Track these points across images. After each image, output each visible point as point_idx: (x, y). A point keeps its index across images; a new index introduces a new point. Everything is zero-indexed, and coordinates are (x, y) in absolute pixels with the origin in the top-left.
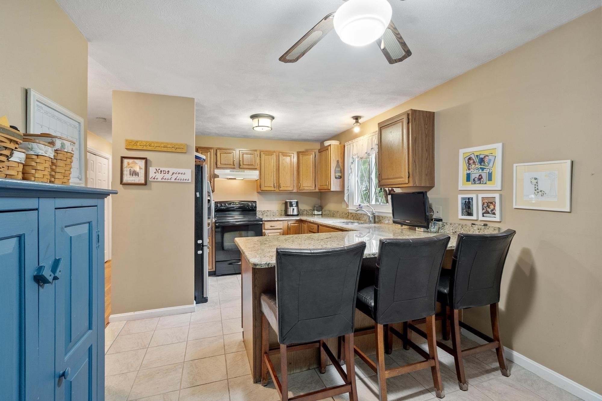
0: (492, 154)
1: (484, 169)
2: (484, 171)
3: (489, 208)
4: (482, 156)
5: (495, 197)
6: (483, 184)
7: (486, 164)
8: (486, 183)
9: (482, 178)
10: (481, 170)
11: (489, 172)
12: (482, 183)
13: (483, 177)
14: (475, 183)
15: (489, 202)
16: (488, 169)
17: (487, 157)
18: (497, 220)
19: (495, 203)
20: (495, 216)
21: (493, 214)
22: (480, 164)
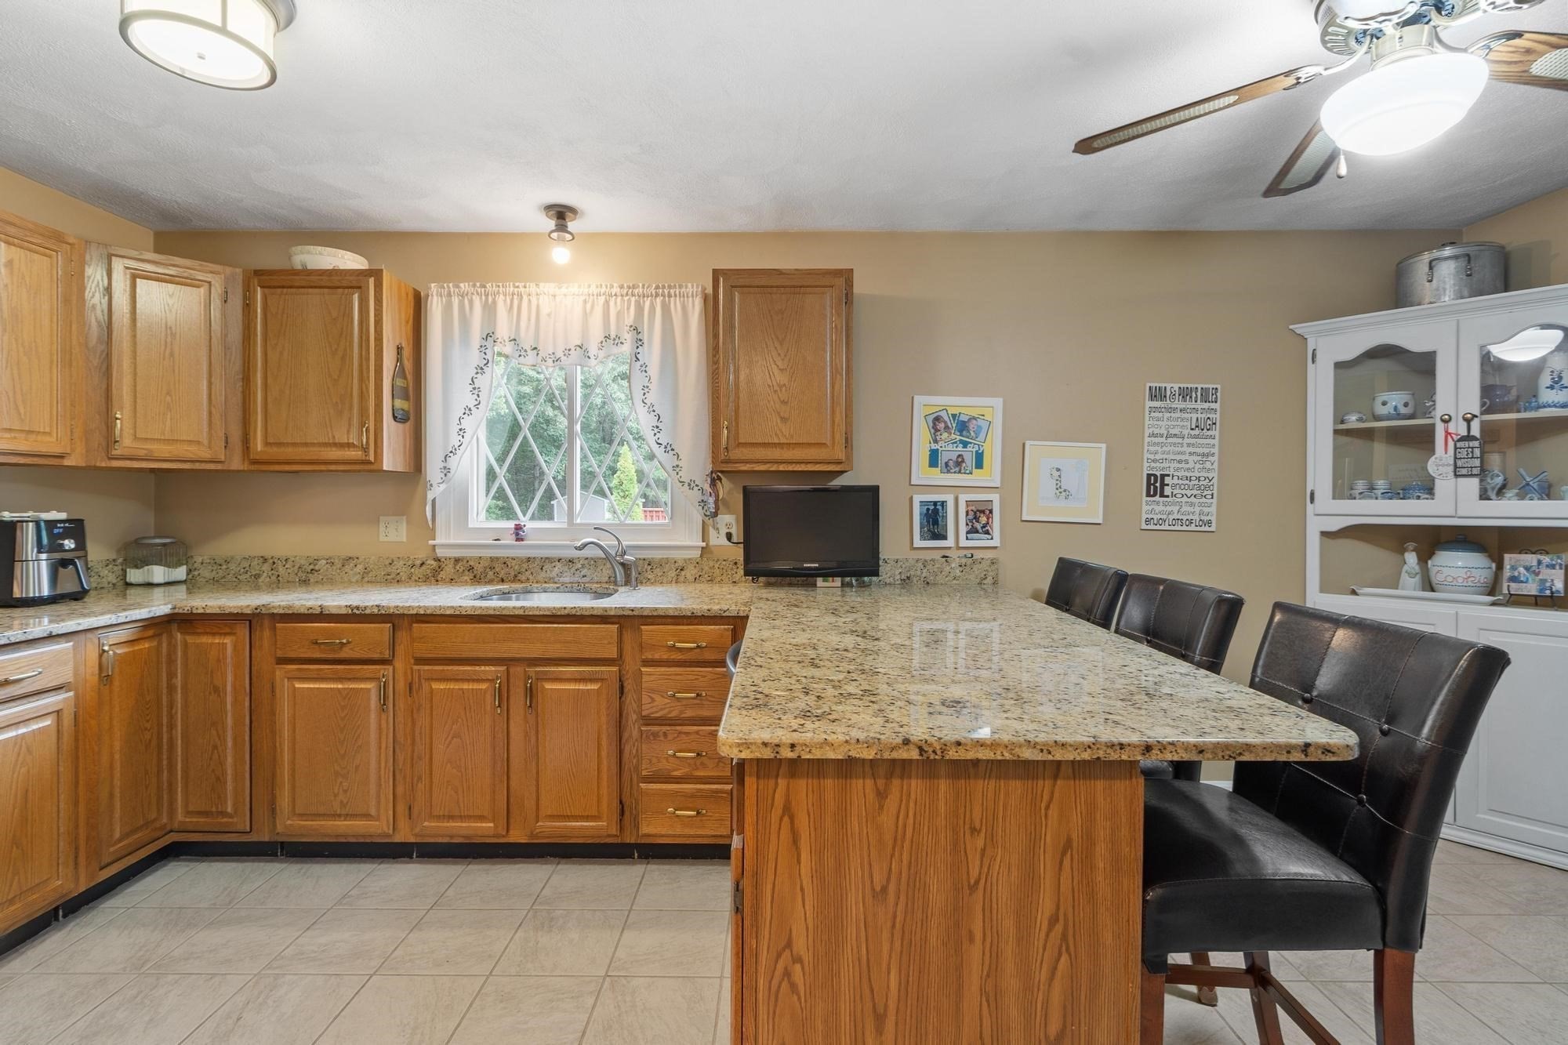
0: (983, 415)
3: (979, 522)
4: (964, 418)
6: (965, 473)
7: (972, 434)
8: (971, 473)
9: (963, 461)
12: (962, 471)
13: (965, 460)
14: (948, 470)
15: (978, 511)
17: (974, 422)
18: (996, 542)
19: (991, 511)
20: (990, 537)
21: (987, 533)
22: (959, 434)
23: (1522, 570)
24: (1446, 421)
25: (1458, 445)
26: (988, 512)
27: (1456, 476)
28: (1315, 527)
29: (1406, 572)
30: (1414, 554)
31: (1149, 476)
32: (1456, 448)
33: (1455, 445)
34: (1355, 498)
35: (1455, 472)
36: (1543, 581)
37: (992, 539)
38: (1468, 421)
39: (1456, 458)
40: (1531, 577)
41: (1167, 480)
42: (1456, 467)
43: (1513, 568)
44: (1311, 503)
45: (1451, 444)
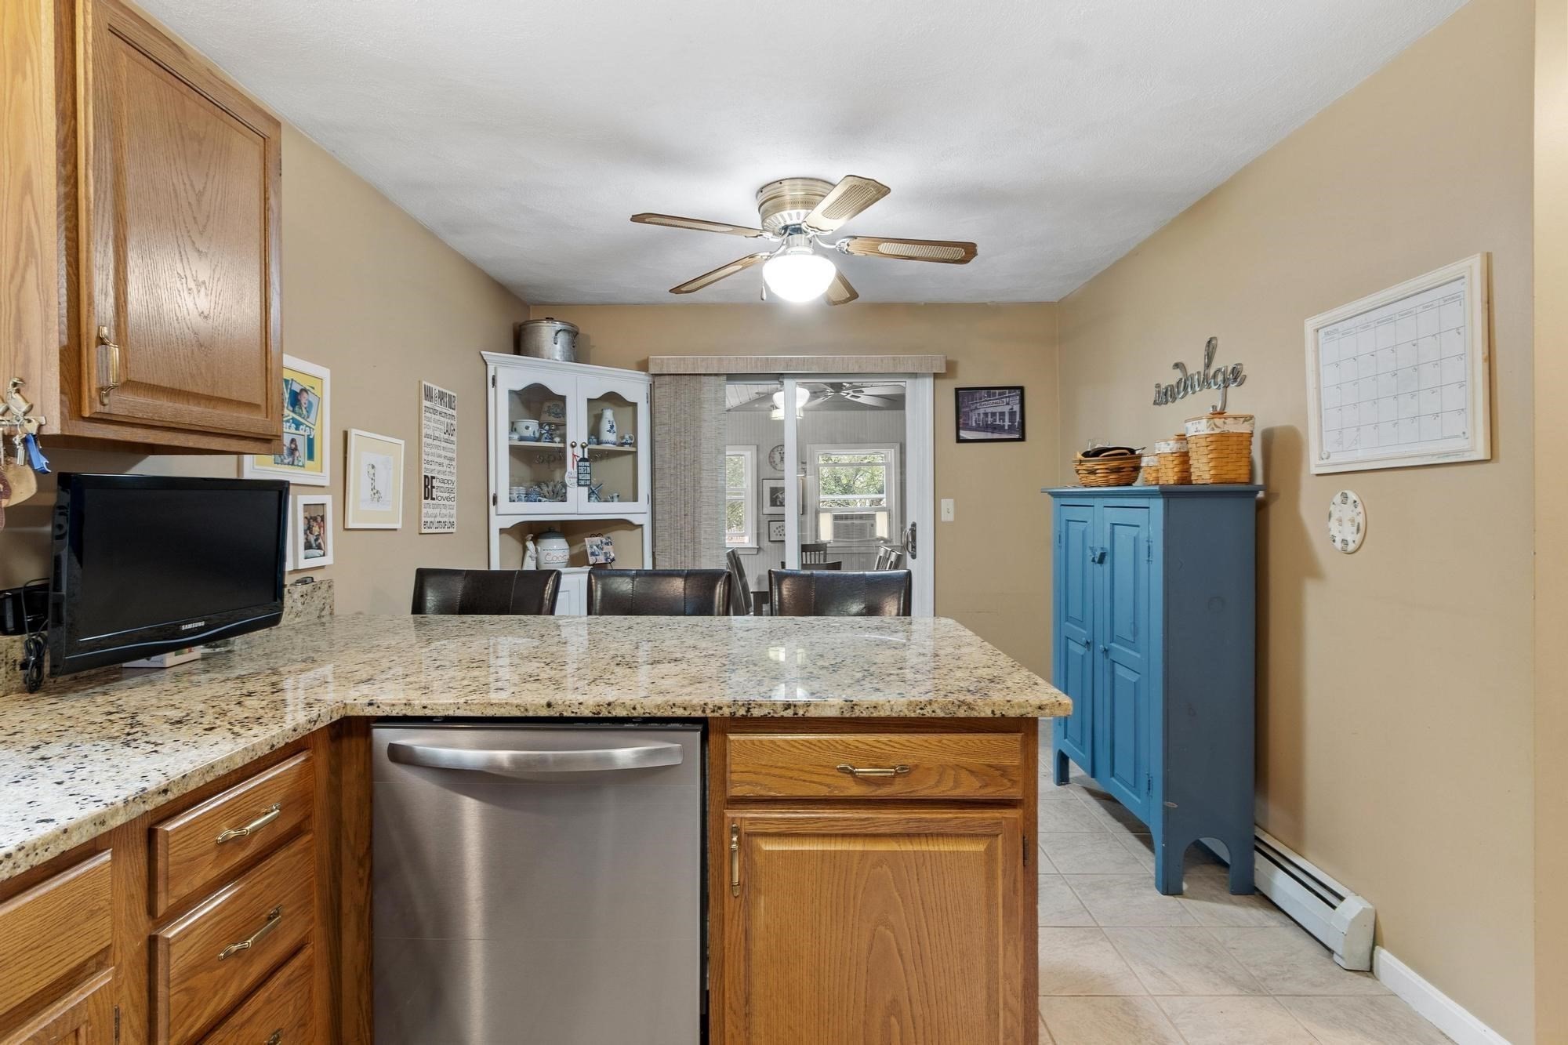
0: (313, 388)
1: (300, 425)
2: (301, 432)
3: (311, 533)
4: (297, 388)
5: (323, 504)
6: (298, 466)
7: (304, 412)
8: (303, 466)
9: (296, 449)
10: (293, 426)
11: (308, 436)
12: (296, 463)
13: (299, 448)
14: (282, 461)
15: (311, 518)
16: (307, 426)
17: (305, 394)
18: (327, 560)
19: (323, 518)
20: (321, 552)
21: (319, 547)
22: (291, 409)
23: (595, 547)
24: (573, 447)
25: (580, 464)
26: (319, 519)
27: (579, 485)
28: (498, 523)
29: (530, 557)
30: (531, 542)
31: (426, 477)
32: (578, 466)
33: (578, 464)
34: (514, 501)
35: (578, 482)
36: (606, 553)
37: (324, 555)
38: (583, 447)
39: (578, 473)
40: (600, 552)
41: (435, 483)
42: (578, 479)
43: (591, 547)
44: (494, 505)
45: (575, 463)
